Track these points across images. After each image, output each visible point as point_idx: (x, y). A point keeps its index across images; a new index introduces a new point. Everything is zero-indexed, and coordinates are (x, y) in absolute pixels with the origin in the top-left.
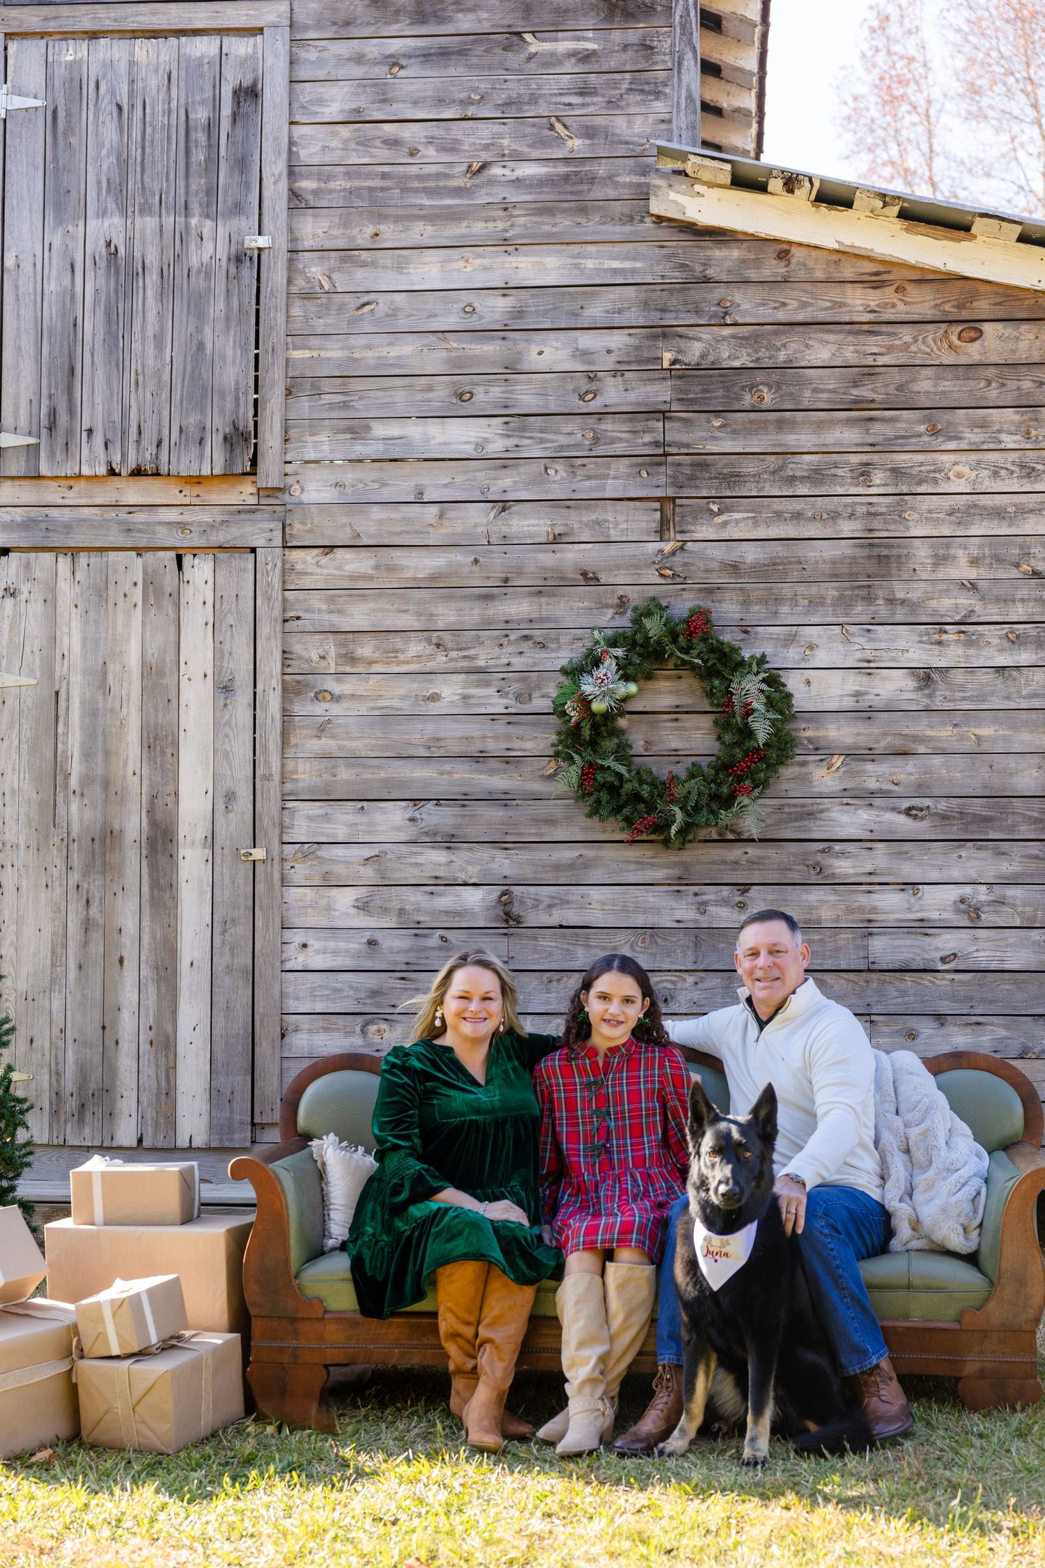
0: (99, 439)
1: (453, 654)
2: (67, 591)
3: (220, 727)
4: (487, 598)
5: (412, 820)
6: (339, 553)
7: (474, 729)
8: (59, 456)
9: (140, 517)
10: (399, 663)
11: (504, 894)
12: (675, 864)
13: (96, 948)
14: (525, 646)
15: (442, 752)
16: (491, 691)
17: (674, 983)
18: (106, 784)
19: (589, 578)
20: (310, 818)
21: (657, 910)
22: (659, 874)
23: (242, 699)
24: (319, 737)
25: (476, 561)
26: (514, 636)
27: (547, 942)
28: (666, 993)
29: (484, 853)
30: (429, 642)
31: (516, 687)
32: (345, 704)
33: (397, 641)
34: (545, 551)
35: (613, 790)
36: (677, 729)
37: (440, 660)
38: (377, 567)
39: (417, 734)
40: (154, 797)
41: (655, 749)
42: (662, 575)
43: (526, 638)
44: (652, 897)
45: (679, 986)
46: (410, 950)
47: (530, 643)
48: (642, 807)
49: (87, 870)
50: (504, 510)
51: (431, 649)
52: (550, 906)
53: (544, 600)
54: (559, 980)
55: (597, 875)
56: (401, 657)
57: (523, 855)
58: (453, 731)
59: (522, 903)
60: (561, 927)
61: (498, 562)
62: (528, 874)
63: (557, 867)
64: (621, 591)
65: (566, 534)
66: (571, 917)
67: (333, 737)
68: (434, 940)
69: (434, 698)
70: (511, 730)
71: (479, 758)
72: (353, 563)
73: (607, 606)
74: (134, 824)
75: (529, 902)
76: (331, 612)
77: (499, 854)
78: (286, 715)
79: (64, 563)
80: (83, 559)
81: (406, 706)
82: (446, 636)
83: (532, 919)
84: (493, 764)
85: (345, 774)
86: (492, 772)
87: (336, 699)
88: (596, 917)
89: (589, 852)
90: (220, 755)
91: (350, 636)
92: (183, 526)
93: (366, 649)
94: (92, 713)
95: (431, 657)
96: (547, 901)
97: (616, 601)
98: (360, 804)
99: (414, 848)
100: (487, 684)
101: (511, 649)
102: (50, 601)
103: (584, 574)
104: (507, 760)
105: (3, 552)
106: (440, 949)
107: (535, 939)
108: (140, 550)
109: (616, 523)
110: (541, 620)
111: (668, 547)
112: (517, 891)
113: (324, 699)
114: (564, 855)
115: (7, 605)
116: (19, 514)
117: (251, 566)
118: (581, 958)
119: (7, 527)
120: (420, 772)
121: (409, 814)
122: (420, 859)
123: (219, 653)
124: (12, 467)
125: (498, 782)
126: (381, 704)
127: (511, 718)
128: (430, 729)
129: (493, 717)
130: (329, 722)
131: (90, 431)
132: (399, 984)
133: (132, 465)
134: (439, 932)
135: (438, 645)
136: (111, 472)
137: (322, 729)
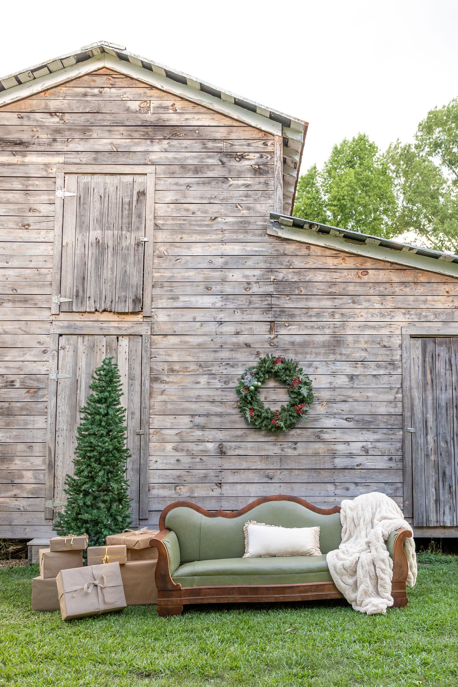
0: (92, 300)
1: (205, 369)
2: (81, 348)
3: (130, 392)
4: (215, 351)
5: (191, 421)
6: (170, 337)
7: (212, 393)
8: (79, 305)
9: (105, 325)
10: (187, 372)
11: (220, 445)
14: (227, 367)
15: (201, 400)
16: (217, 381)
17: (274, 473)
19: (248, 345)
20: (159, 421)
21: (268, 450)
22: (269, 439)
23: (137, 383)
24: (162, 395)
25: (212, 340)
26: (224, 363)
27: (234, 460)
28: (271, 476)
29: (214, 432)
30: (197, 365)
31: (224, 379)
32: (170, 385)
33: (187, 365)
34: (233, 337)
37: (201, 371)
38: (180, 341)
39: (194, 393)
41: (268, 400)
42: (270, 345)
43: (228, 364)
44: (267, 446)
46: (190, 463)
47: (229, 366)
50: (221, 324)
51: (198, 367)
52: (235, 449)
53: (233, 352)
54: (237, 472)
55: (249, 439)
56: (188, 370)
57: (227, 433)
58: (204, 393)
59: (226, 448)
60: (239, 455)
61: (219, 340)
62: (228, 438)
63: (237, 436)
64: (257, 350)
65: (240, 332)
66: (241, 452)
67: (166, 395)
68: (198, 460)
70: (223, 393)
71: (213, 402)
72: (173, 340)
73: (253, 354)
75: (228, 448)
76: (166, 355)
77: (219, 432)
78: (151, 387)
79: (80, 339)
80: (86, 338)
81: (189, 385)
82: (202, 363)
83: (229, 453)
84: (217, 404)
85: (169, 406)
86: (217, 406)
87: (167, 383)
88: (249, 452)
89: (247, 431)
90: (130, 400)
91: (172, 363)
92: (119, 328)
93: (177, 367)
94: (89, 387)
95: (198, 370)
96: (234, 447)
97: (256, 353)
98: (174, 416)
99: (192, 430)
100: (215, 378)
101: (223, 368)
102: (75, 351)
103: (246, 344)
104: (221, 402)
105: (61, 335)
106: (200, 462)
107: (230, 459)
108: (105, 335)
109: (256, 329)
110: (232, 359)
111: (272, 336)
112: (225, 444)
113: (163, 383)
114: (239, 432)
115: (61, 352)
116: (66, 323)
117: (141, 341)
118: (245, 465)
119: (62, 327)
120: (193, 406)
121: (190, 419)
122: (193, 434)
123: (130, 368)
124: (64, 308)
125: (219, 410)
126: (182, 384)
127: (223, 389)
128: (197, 393)
129: (217, 389)
130: (165, 390)
131: (89, 297)
132: (187, 473)
133: (103, 308)
134: (200, 457)
135: (200, 366)
136: (96, 310)
137: (163, 392)
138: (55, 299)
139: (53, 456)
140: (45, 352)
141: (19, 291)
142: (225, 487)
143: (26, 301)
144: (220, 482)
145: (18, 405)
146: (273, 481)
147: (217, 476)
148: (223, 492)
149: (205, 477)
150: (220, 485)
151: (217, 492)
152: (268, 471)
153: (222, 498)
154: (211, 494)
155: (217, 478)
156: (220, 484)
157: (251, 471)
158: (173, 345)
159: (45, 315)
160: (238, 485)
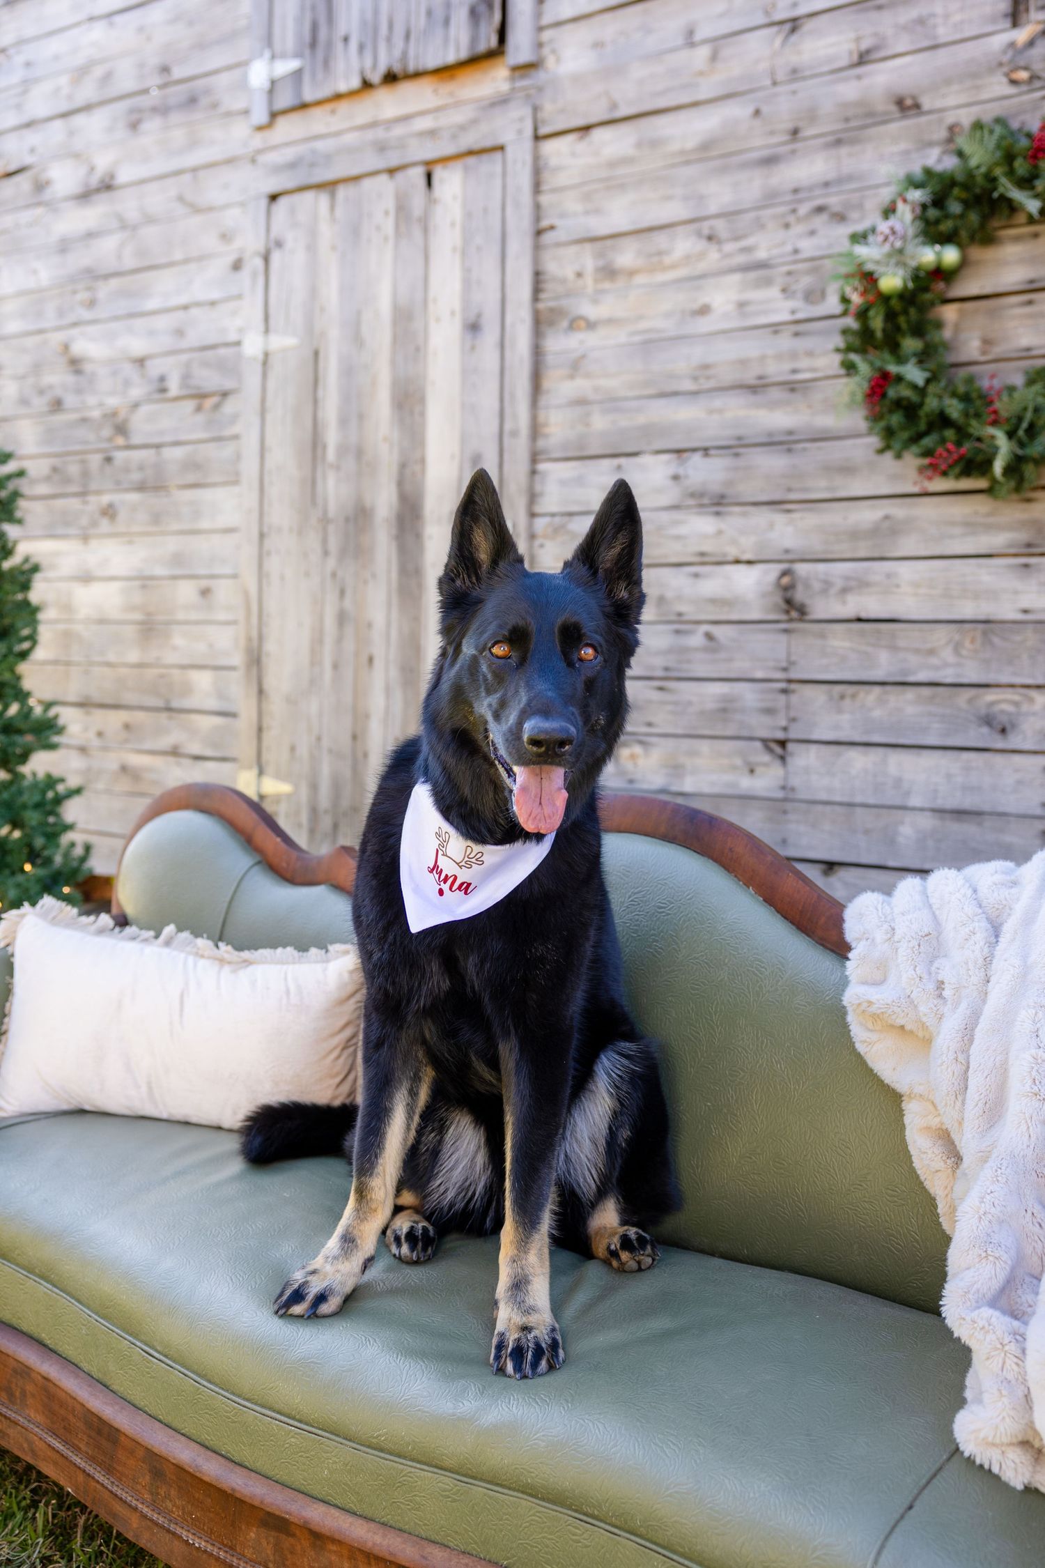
0: (353, 45)
1: (729, 247)
2: (326, 232)
3: (468, 373)
4: (770, 161)
5: (676, 478)
6: (598, 135)
7: (751, 348)
8: (320, 75)
9: (398, 131)
10: (665, 269)
11: (785, 573)
12: (1023, 524)
13: (349, 645)
14: (820, 221)
15: (712, 384)
16: (774, 292)
17: (1016, 704)
18: (359, 453)
19: (906, 106)
20: (563, 483)
21: (993, 595)
22: (998, 540)
23: (490, 336)
24: (572, 377)
25: (757, 113)
26: (803, 209)
27: (840, 641)
28: (1004, 719)
29: (762, 517)
30: (699, 234)
31: (805, 282)
32: (602, 332)
33: (661, 240)
34: (846, 79)
35: (909, 410)
36: (1030, 316)
37: (713, 257)
38: (639, 145)
39: (681, 361)
40: (403, 466)
41: (997, 351)
42: (1014, 82)
43: (820, 209)
44: (985, 575)
45: (1025, 707)
46: (670, 651)
47: (824, 217)
48: (950, 434)
49: (343, 553)
50: (793, 30)
51: (702, 245)
52: (845, 591)
53: (844, 151)
54: (854, 696)
55: (909, 545)
56: (667, 260)
57: (808, 520)
58: (725, 353)
59: (807, 586)
60: (859, 620)
61: (784, 108)
62: (816, 545)
63: (855, 535)
64: (950, 118)
65: (876, 48)
66: (872, 606)
67: (588, 376)
68: (697, 640)
69: (704, 310)
70: (802, 344)
71: (756, 388)
72: (611, 142)
73: (931, 144)
74: (384, 501)
75: (817, 586)
76: (587, 213)
77: (779, 519)
78: (538, 353)
79: (323, 199)
80: (342, 192)
81: (669, 326)
82: (720, 226)
83: (822, 607)
84: (775, 393)
85: (600, 422)
86: (773, 405)
87: (591, 325)
88: (906, 605)
89: (898, 510)
90: (469, 408)
91: (609, 242)
92: (432, 133)
93: (626, 257)
94: (348, 371)
95: (701, 256)
96: (839, 584)
97: (943, 134)
98: (616, 461)
99: (676, 515)
100: (768, 282)
101: (798, 229)
102: (312, 248)
103: (901, 104)
104: (792, 387)
105: (274, 198)
106: (705, 650)
107: (822, 636)
108: (392, 171)
109: (947, 16)
110: (840, 181)
111: (1021, 35)
112: (802, 569)
113: (579, 329)
114: (868, 515)
115: (276, 257)
116: (289, 154)
117: (498, 169)
118: (884, 665)
119: (277, 169)
120: (684, 414)
121: (672, 470)
122: (683, 530)
123: (467, 284)
124: (283, 101)
125: (779, 419)
126: (643, 325)
127: (799, 326)
128: (697, 354)
129: (775, 328)
130: (583, 357)
131: (346, 39)
132: (656, 696)
133: (382, 69)
134: (705, 628)
135: (710, 238)
136: (367, 85)
137: (576, 367)
138: (259, 73)
139: (254, 620)
140: (237, 266)
141: (178, 73)
142: (805, 759)
143: (192, 101)
144: (780, 735)
145: (177, 453)
146: (1014, 741)
147: (770, 711)
148: (795, 781)
149: (724, 710)
150: (780, 747)
151: (767, 780)
152: (990, 696)
153: (789, 806)
154: (747, 784)
155: (766, 720)
156: (783, 743)
157: (910, 694)
158: (613, 164)
159: (239, 135)
160: (854, 754)
